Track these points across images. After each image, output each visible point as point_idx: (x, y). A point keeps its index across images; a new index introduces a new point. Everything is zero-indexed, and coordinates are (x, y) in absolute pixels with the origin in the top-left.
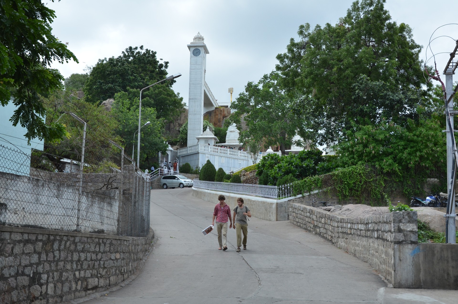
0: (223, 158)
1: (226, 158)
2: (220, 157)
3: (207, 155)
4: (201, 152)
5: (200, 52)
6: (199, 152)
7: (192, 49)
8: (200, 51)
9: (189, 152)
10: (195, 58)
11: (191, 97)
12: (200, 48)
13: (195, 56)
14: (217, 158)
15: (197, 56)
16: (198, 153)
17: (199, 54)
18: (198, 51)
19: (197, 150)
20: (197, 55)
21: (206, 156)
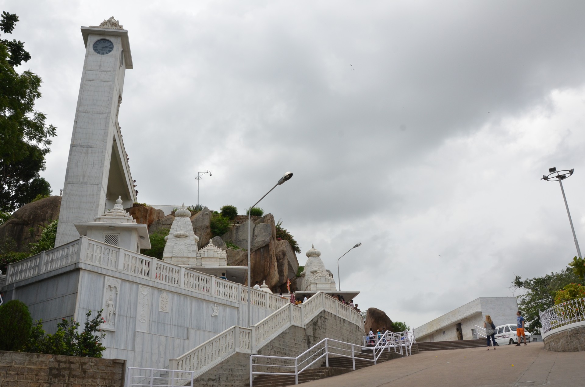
0: (164, 294)
1: (176, 297)
2: (156, 292)
3: (109, 281)
4: (89, 268)
5: (112, 48)
6: (82, 266)
7: (93, 39)
8: (112, 44)
9: (43, 270)
10: (98, 57)
11: (78, 142)
12: (112, 39)
13: (99, 53)
14: (145, 292)
15: (103, 54)
16: (77, 270)
17: (110, 51)
18: (107, 44)
19: (74, 260)
20: (105, 52)
21: (107, 284)
